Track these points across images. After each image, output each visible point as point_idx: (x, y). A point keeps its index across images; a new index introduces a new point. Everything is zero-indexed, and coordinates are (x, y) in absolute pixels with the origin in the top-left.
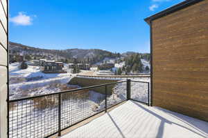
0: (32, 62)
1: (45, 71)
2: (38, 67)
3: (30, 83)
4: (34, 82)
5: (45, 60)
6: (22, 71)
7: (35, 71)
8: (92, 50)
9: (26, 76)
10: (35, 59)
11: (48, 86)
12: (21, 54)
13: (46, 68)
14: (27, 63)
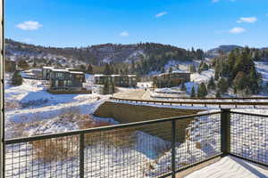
0: (30, 72)
1: (53, 90)
2: (39, 83)
3: (26, 111)
4: (34, 111)
5: (52, 68)
6: (15, 89)
7: (35, 89)
8: (140, 46)
9: (20, 98)
10: (35, 66)
11: (58, 118)
12: (12, 59)
13: (53, 85)
14: (22, 74)
